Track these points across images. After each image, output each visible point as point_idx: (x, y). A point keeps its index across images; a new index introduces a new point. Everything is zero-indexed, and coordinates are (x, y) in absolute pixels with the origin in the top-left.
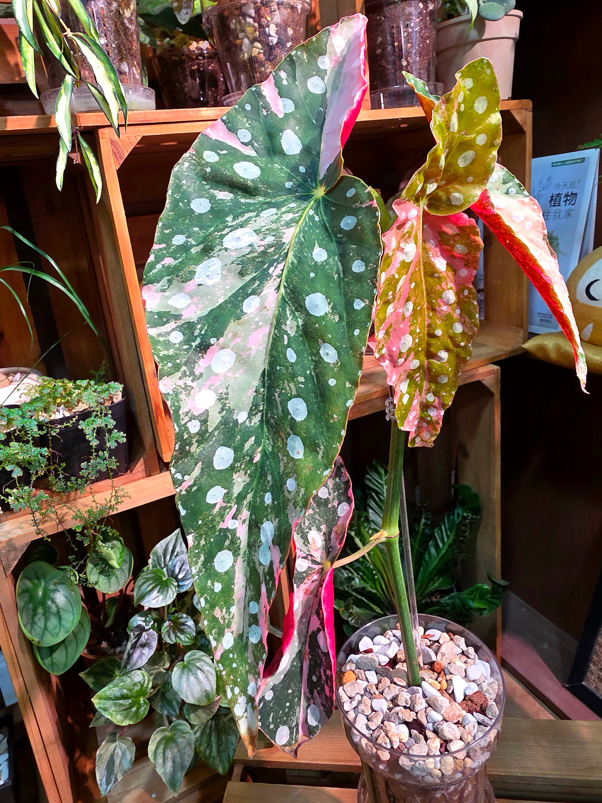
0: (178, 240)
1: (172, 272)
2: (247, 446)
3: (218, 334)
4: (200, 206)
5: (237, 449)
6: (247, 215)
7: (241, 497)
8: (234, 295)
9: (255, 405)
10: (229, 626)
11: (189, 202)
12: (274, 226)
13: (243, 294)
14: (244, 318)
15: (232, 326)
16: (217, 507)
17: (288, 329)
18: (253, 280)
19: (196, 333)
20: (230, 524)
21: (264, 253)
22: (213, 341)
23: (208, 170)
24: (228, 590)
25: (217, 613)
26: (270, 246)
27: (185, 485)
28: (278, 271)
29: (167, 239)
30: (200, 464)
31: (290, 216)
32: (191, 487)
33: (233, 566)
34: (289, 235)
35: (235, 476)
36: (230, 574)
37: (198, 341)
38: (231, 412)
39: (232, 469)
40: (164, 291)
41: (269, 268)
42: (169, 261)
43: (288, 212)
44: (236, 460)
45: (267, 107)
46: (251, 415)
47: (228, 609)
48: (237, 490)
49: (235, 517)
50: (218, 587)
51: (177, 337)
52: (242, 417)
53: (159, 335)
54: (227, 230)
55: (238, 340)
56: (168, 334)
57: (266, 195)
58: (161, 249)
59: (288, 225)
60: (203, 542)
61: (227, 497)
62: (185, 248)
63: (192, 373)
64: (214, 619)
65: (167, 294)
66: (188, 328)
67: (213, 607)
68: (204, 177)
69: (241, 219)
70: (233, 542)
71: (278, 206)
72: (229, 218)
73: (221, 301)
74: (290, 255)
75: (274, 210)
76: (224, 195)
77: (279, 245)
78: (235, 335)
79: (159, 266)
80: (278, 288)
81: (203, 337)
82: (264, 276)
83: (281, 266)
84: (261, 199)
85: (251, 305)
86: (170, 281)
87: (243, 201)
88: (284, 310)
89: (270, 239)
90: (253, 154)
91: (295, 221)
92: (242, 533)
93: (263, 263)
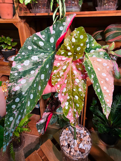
0: (23, 54)
1: (20, 60)
2: (22, 99)
3: (24, 76)
4: (30, 48)
5: (20, 99)
6: (38, 53)
7: (18, 108)
8: (30, 69)
9: (27, 92)
10: (8, 131)
11: (28, 46)
12: (42, 57)
13: (32, 69)
14: (30, 74)
15: (28, 75)
16: (13, 109)
17: (37, 79)
18: (35, 67)
19: (20, 74)
20: (15, 112)
21: (38, 63)
22: (23, 77)
23: (34, 41)
24: (10, 125)
25: (7, 128)
26: (40, 61)
27: (8, 103)
28: (40, 67)
29: (21, 53)
30: (12, 100)
31: (46, 56)
32: (10, 104)
33: (13, 121)
34: (45, 60)
35: (18, 104)
36: (12, 121)
37: (20, 76)
38: (22, 92)
39: (18, 103)
40: (17, 63)
41: (38, 66)
42: (20, 57)
43: (46, 55)
44: (19, 101)
45: (50, 31)
46: (25, 94)
47: (9, 128)
48: (18, 107)
49: (16, 112)
50: (9, 123)
51: (16, 74)
52: (23, 93)
53: (13, 73)
54: (33, 55)
55: (28, 78)
56: (15, 73)
57: (43, 50)
58: (19, 54)
59: (45, 58)
60: (9, 114)
61: (16, 108)
62: (24, 56)
63: (17, 82)
64: (6, 129)
65: (17, 64)
66: (19, 73)
67: (6, 127)
68: (33, 42)
69: (37, 53)
70: (14, 116)
71: (45, 53)
72: (35, 52)
73: (27, 69)
74: (43, 65)
75: (43, 54)
76: (35, 47)
77: (42, 62)
78: (27, 77)
79: (18, 58)
80: (39, 70)
81: (21, 76)
82: (37, 67)
83: (41, 66)
84: (42, 50)
85: (32, 72)
86: (19, 62)
87: (38, 49)
88: (38, 75)
89: (40, 60)
90: (44, 40)
91: (47, 57)
92: (16, 115)
93: (38, 64)
